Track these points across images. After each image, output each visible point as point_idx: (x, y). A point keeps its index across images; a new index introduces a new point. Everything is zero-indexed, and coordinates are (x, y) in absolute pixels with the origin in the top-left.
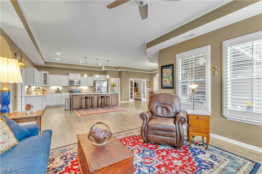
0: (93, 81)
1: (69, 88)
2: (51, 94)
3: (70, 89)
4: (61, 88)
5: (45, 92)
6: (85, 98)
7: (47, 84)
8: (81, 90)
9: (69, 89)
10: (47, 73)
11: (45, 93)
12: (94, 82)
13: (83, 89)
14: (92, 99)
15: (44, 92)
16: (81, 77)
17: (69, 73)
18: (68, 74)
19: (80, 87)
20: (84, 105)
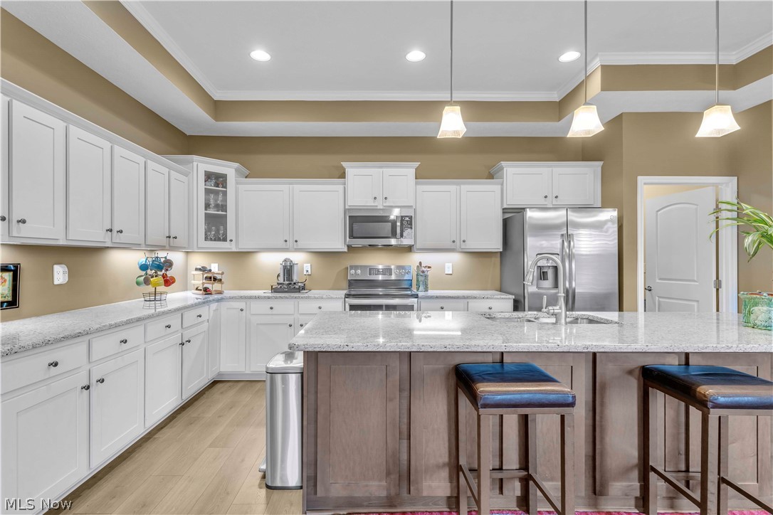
0: (500, 212)
1: (348, 263)
2: (242, 305)
3: (356, 267)
4: (303, 263)
5: (216, 286)
6: (448, 374)
7: (225, 240)
8: (422, 273)
9: (352, 267)
10: (228, 168)
11: (220, 293)
12: (506, 223)
13: (430, 273)
14: (525, 420)
15: (209, 286)
16: (421, 188)
17: (344, 164)
18: (342, 175)
19: (414, 259)
20: (439, 467)
